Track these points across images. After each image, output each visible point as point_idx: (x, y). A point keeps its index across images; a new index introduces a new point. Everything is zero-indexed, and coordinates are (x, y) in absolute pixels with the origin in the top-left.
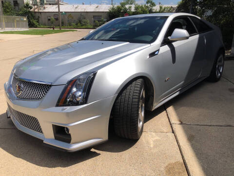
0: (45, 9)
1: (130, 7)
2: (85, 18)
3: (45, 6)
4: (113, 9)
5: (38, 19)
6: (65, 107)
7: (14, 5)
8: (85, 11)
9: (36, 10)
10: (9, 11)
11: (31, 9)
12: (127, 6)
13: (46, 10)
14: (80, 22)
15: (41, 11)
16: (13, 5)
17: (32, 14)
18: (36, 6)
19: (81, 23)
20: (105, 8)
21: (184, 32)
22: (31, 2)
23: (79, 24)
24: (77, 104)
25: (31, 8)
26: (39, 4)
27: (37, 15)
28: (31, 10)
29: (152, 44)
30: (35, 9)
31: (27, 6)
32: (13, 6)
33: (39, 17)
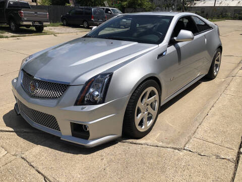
6: (84, 106)
21: (189, 33)
24: (95, 103)
29: (160, 45)
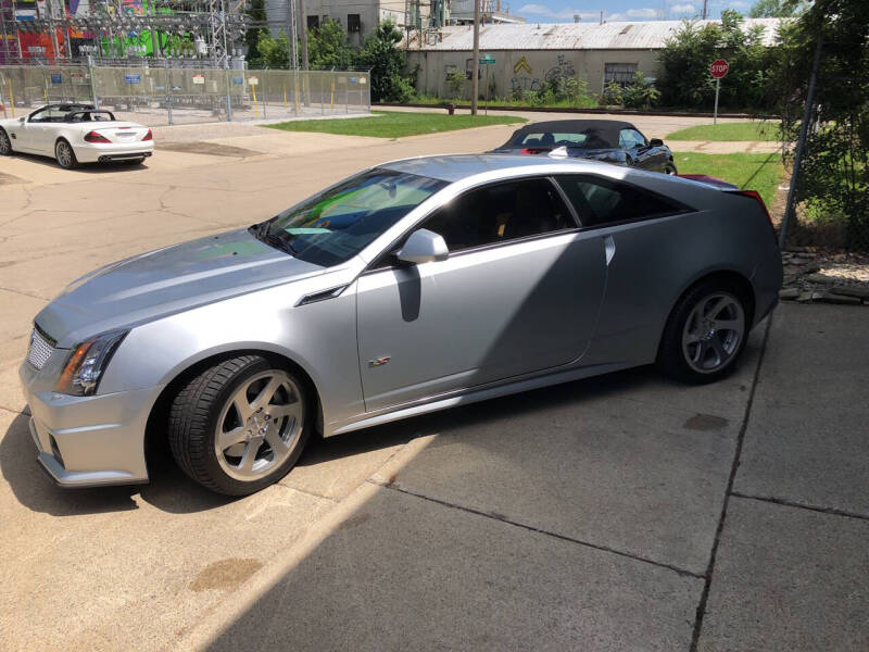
0: (440, 40)
1: (758, 30)
2: (573, 73)
3: (445, 30)
4: (685, 37)
5: (415, 74)
7: (350, 30)
8: (579, 46)
9: (414, 46)
10: (331, 48)
11: (398, 40)
12: (746, 27)
13: (445, 45)
14: (554, 85)
15: (428, 47)
16: (345, 29)
17: (397, 58)
18: (413, 32)
19: (555, 92)
20: (656, 33)
22: (400, 19)
23: (548, 94)
25: (398, 38)
26: (425, 23)
27: (414, 61)
28: (398, 45)
30: (409, 41)
31: (388, 32)
32: (346, 33)
33: (418, 67)
